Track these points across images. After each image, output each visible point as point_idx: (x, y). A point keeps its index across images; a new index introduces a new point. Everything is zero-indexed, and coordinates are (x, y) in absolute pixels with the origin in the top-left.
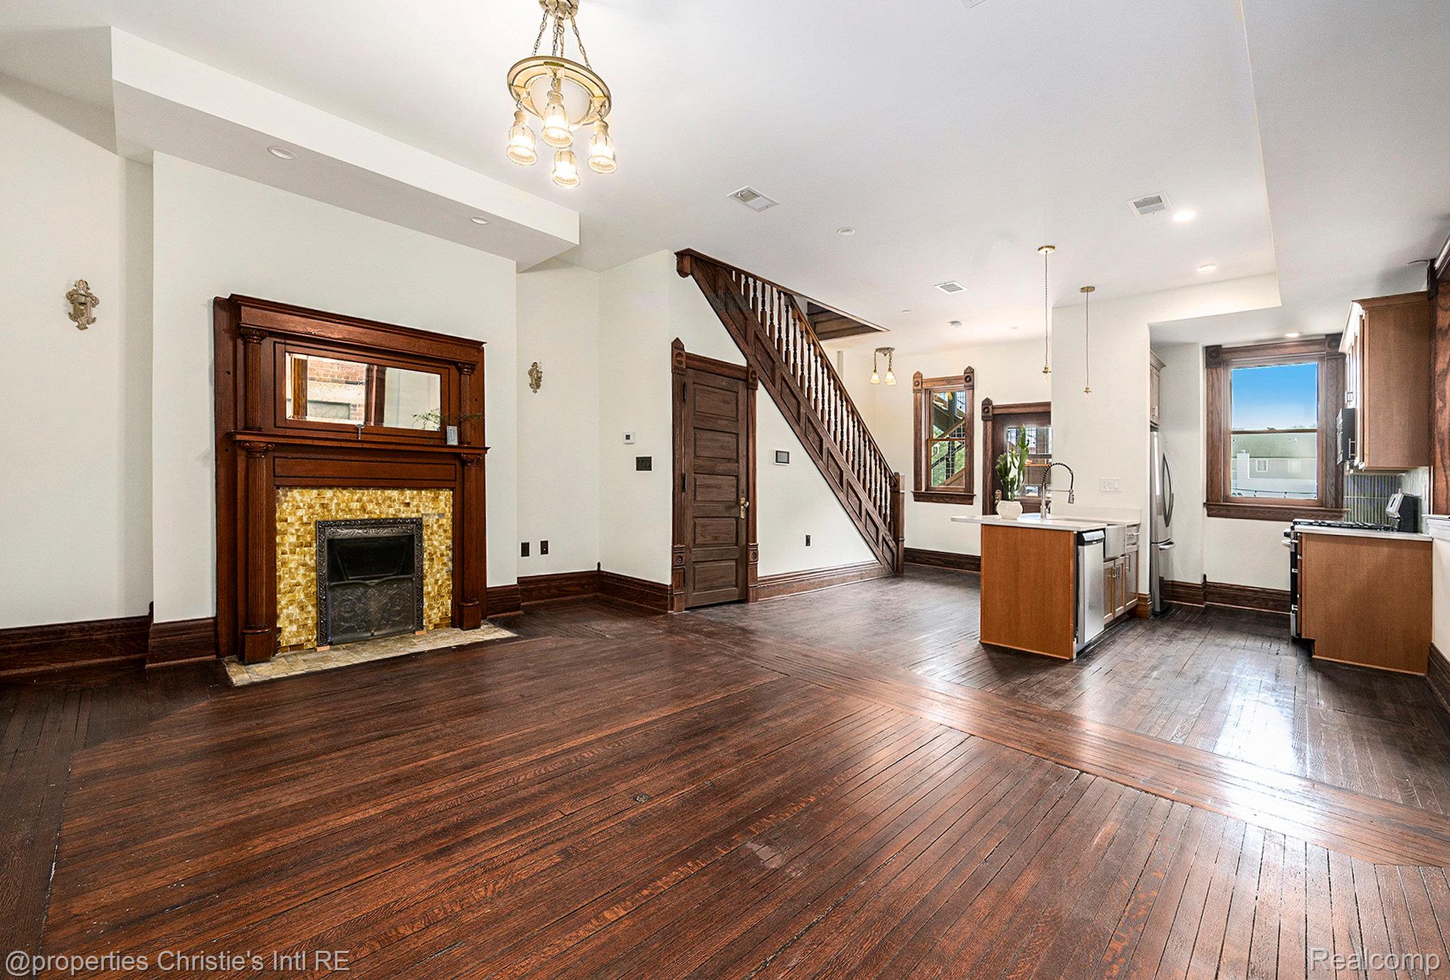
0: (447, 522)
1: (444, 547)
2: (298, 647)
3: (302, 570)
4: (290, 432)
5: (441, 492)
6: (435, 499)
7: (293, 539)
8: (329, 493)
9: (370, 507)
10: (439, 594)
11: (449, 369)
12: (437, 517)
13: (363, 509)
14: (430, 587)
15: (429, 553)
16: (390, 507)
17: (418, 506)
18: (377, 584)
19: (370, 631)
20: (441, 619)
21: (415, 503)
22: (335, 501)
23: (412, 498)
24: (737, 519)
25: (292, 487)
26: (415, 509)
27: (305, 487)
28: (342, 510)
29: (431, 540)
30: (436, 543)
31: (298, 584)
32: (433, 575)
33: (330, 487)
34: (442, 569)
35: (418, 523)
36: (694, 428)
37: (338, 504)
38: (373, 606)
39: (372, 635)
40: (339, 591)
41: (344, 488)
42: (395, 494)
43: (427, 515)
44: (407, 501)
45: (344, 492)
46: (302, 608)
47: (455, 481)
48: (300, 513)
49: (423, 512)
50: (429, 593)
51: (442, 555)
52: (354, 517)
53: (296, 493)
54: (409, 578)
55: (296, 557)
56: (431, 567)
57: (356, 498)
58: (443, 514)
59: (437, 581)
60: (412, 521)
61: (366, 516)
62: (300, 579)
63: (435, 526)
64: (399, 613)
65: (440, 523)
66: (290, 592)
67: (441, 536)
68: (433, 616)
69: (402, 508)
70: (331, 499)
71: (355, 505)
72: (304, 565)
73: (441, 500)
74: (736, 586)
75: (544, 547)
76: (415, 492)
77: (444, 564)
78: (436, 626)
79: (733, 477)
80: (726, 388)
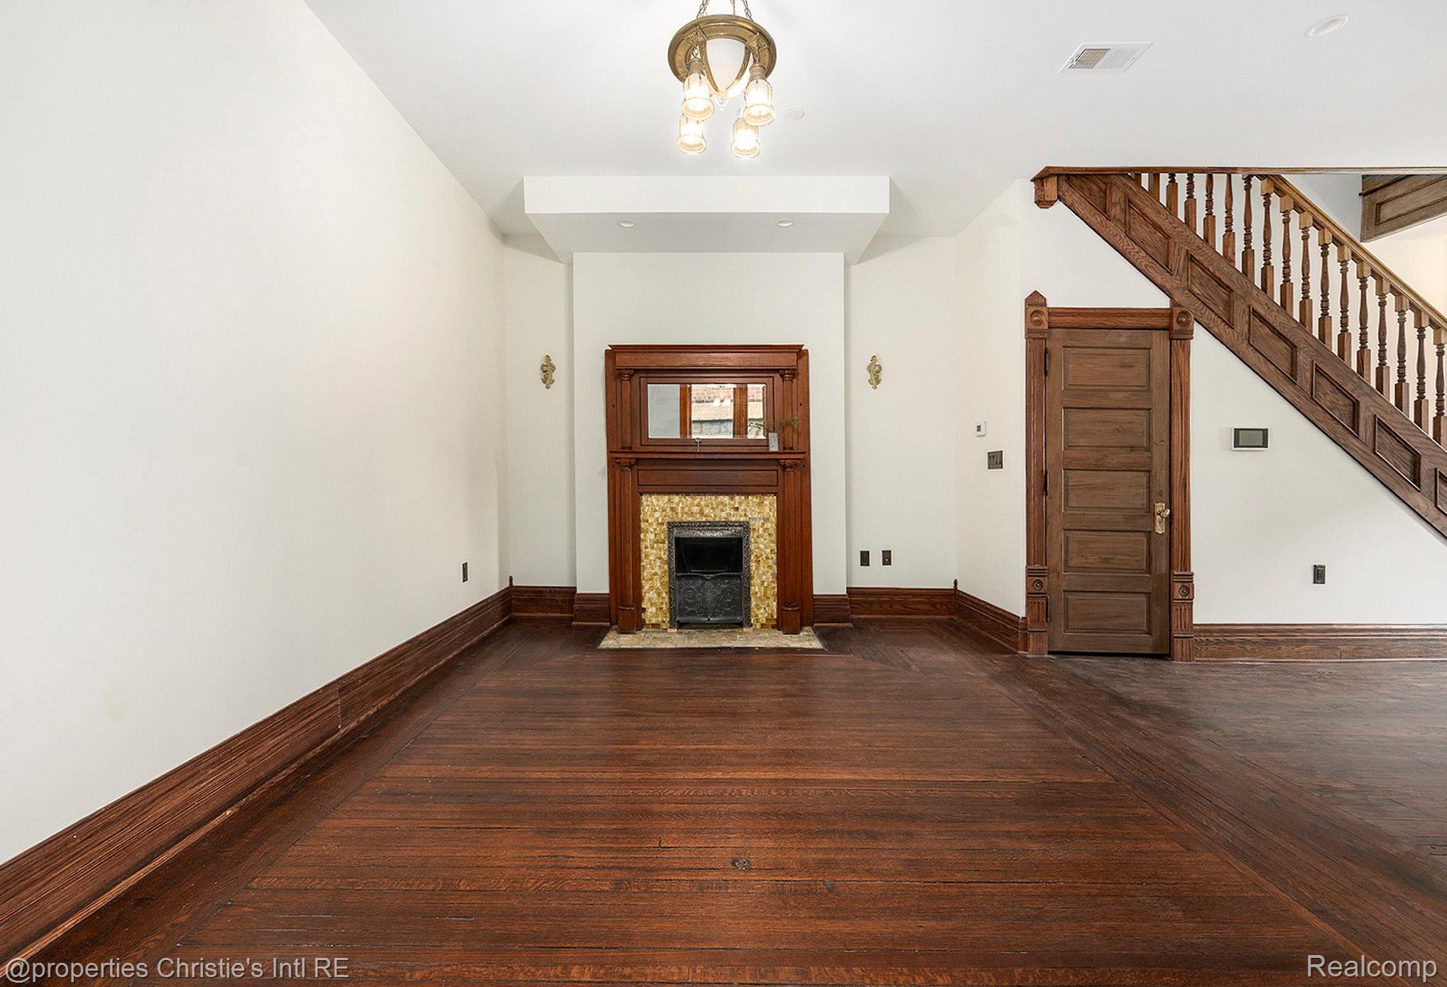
0: (771, 526)
1: (769, 550)
2: (656, 626)
3: (658, 563)
4: (651, 449)
5: (766, 497)
6: (761, 504)
7: (652, 536)
8: (676, 499)
9: (706, 511)
10: (765, 595)
11: (773, 377)
12: (762, 521)
13: (702, 513)
14: (757, 587)
15: (756, 556)
16: (722, 511)
17: (745, 510)
18: (712, 578)
19: (706, 618)
20: (767, 619)
21: (743, 508)
22: (681, 505)
23: (740, 503)
24: (1150, 534)
25: (651, 493)
26: (743, 513)
27: (659, 493)
28: (686, 513)
29: (757, 542)
30: (762, 546)
31: (656, 574)
32: (760, 577)
33: (677, 493)
34: (768, 572)
35: (746, 526)
36: (1064, 408)
37: (683, 508)
38: (709, 596)
39: (709, 620)
40: (684, 581)
41: (687, 494)
42: (726, 499)
43: (754, 519)
44: (737, 506)
45: (687, 497)
46: (659, 594)
47: (777, 486)
48: (657, 515)
49: (750, 516)
50: (756, 593)
51: (767, 558)
52: (695, 520)
53: (654, 498)
54: (736, 576)
55: (654, 551)
56: (757, 568)
57: (696, 503)
58: (768, 519)
59: (763, 582)
60: (741, 524)
61: (704, 519)
62: (657, 569)
63: (761, 529)
64: (730, 604)
65: (765, 526)
66: (651, 580)
67: (766, 539)
68: (760, 616)
69: (732, 512)
70: (678, 504)
71: (696, 509)
72: (660, 558)
73: (766, 505)
74: (1149, 632)
75: (887, 558)
76: (743, 497)
77: (769, 567)
78: (762, 626)
79: (1143, 473)
80: (1126, 346)
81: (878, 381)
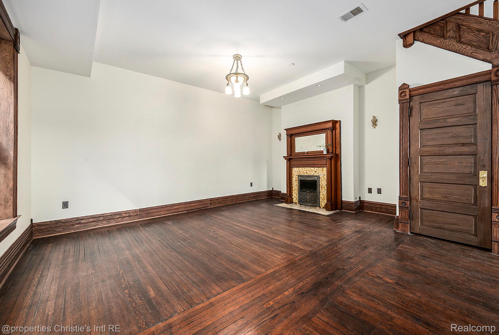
0: (325, 177)
1: (325, 185)
2: (296, 203)
3: (296, 186)
4: (296, 155)
5: (324, 168)
6: (322, 170)
7: (295, 179)
8: (300, 169)
9: (308, 172)
10: (324, 198)
11: (327, 131)
12: (323, 176)
13: (307, 173)
14: (321, 196)
15: (321, 186)
16: (312, 172)
17: (318, 172)
18: (309, 192)
19: (307, 203)
20: (324, 206)
21: (317, 171)
22: (301, 171)
23: (317, 170)
25: (294, 167)
26: (317, 173)
27: (296, 167)
28: (303, 173)
29: (321, 182)
30: (323, 183)
31: (296, 189)
32: (322, 193)
33: (301, 167)
34: (325, 191)
35: (318, 177)
36: (420, 129)
37: (302, 171)
38: (308, 197)
39: (308, 204)
40: (302, 192)
41: (303, 167)
42: (313, 169)
43: (321, 175)
44: (316, 171)
45: (303, 168)
46: (296, 195)
47: (326, 165)
48: (296, 173)
49: (319, 174)
50: (321, 197)
51: (325, 187)
52: (305, 175)
53: (295, 168)
54: (315, 192)
55: (295, 183)
56: (322, 190)
57: (305, 170)
58: (325, 175)
59: (323, 194)
60: (316, 176)
61: (307, 175)
62: (296, 188)
63: (323, 178)
64: (313, 200)
65: (324, 177)
66: (295, 190)
67: (324, 181)
68: (322, 204)
69: (315, 173)
70: (301, 170)
71: (305, 172)
72: (297, 185)
73: (324, 171)
75: (379, 191)
76: (318, 168)
77: (325, 190)
78: (323, 208)
79: (470, 156)
80: (459, 95)
81: (376, 125)
